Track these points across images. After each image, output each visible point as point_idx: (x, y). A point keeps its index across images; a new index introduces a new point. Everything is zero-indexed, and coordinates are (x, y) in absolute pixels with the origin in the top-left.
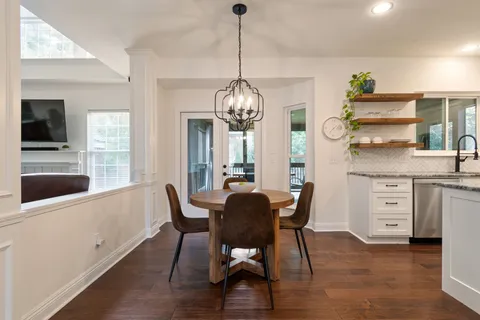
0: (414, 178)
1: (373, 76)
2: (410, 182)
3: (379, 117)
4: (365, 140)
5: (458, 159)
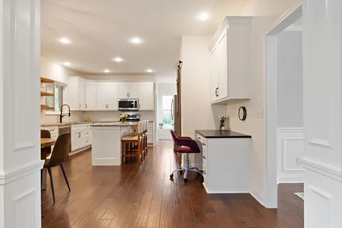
2: (57, 128)
5: (61, 116)
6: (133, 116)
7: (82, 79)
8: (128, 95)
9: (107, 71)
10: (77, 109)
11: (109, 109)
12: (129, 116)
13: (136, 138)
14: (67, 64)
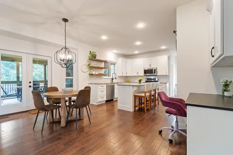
0: (107, 84)
1: (96, 53)
2: (106, 85)
3: (98, 66)
4: (94, 73)
5: (112, 79)
6: (153, 79)
7: (124, 59)
8: (150, 65)
9: (136, 52)
10: (121, 75)
11: (139, 75)
12: (151, 79)
13: (143, 95)
14: (115, 51)
